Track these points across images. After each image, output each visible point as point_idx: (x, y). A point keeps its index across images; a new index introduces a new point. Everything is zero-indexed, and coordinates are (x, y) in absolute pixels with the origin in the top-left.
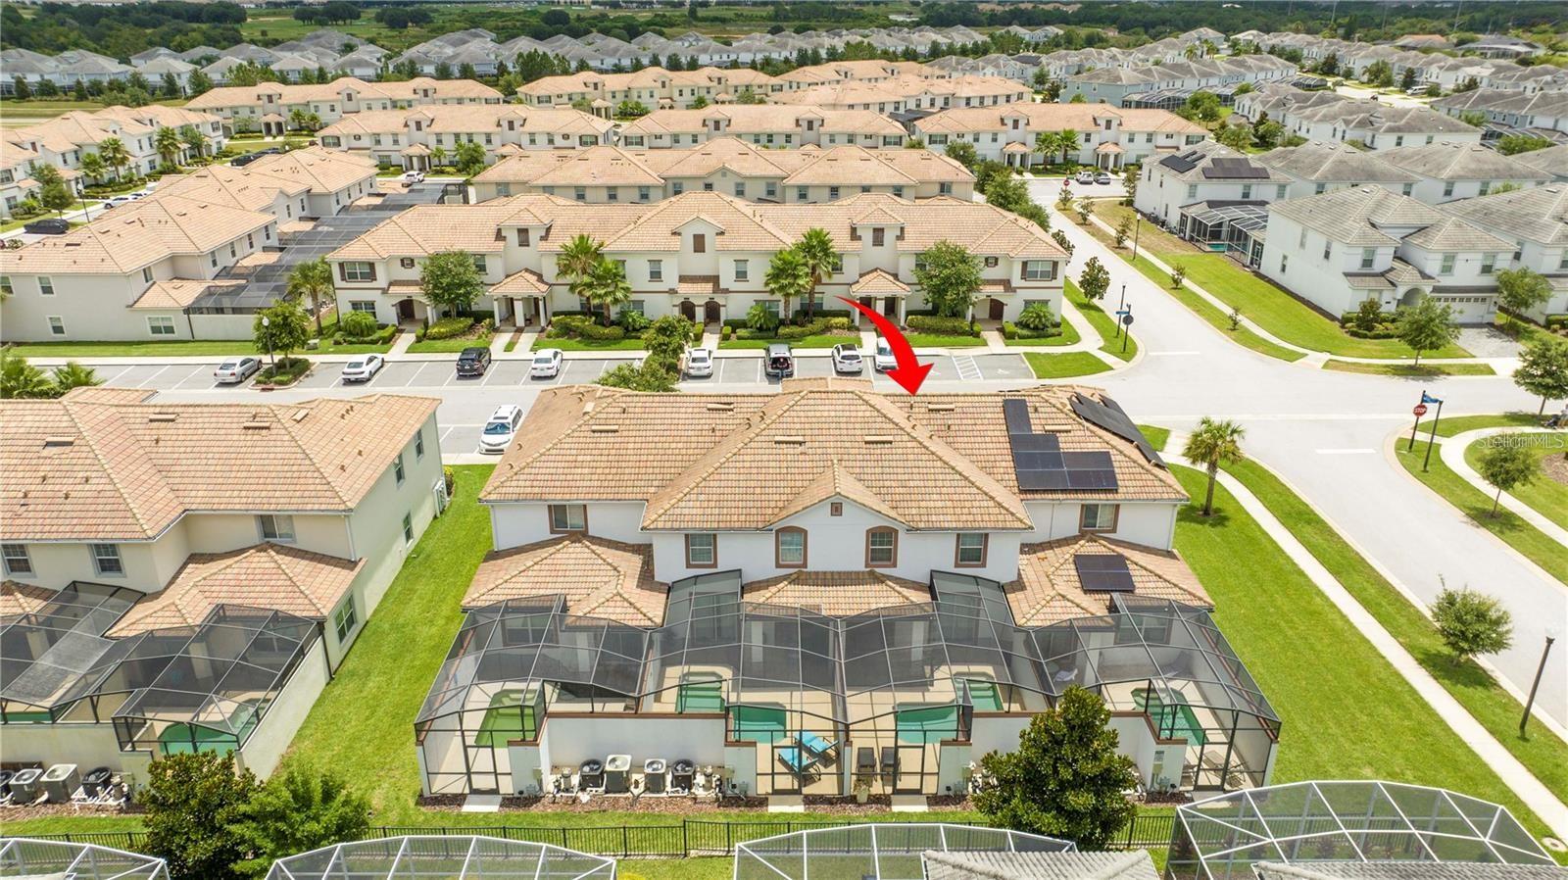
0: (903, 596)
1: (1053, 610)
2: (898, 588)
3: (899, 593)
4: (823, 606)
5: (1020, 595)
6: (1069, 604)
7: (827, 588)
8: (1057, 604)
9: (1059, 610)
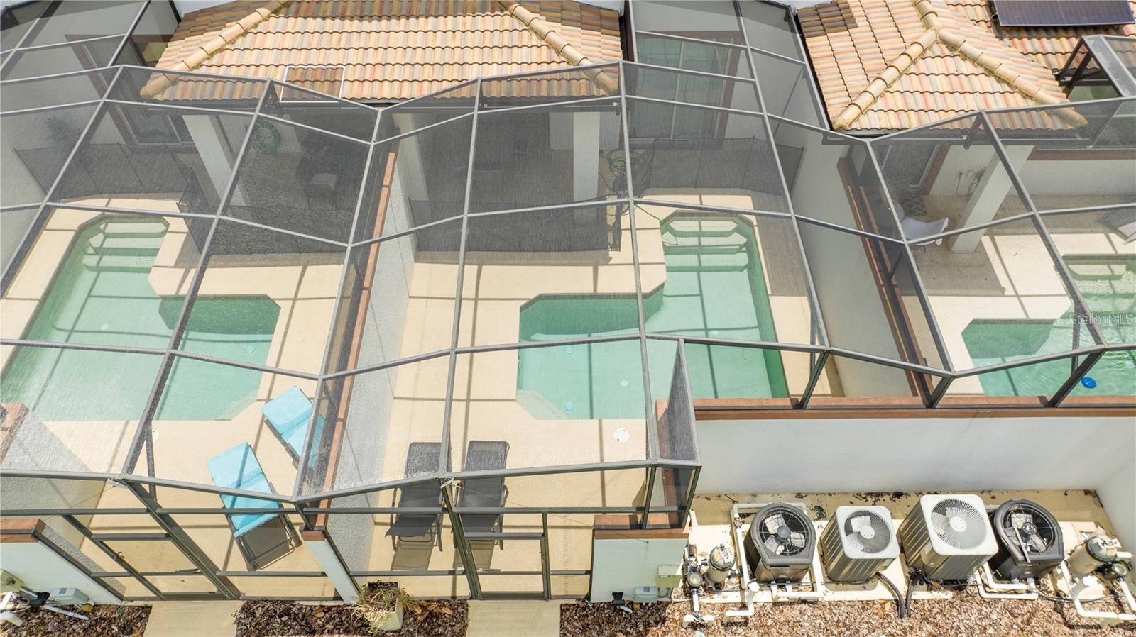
0: (550, 45)
1: (927, 84)
2: (541, 24)
3: (542, 37)
4: (348, 73)
5: (840, 40)
6: (967, 67)
7: (366, 25)
8: (936, 65)
9: (942, 83)
